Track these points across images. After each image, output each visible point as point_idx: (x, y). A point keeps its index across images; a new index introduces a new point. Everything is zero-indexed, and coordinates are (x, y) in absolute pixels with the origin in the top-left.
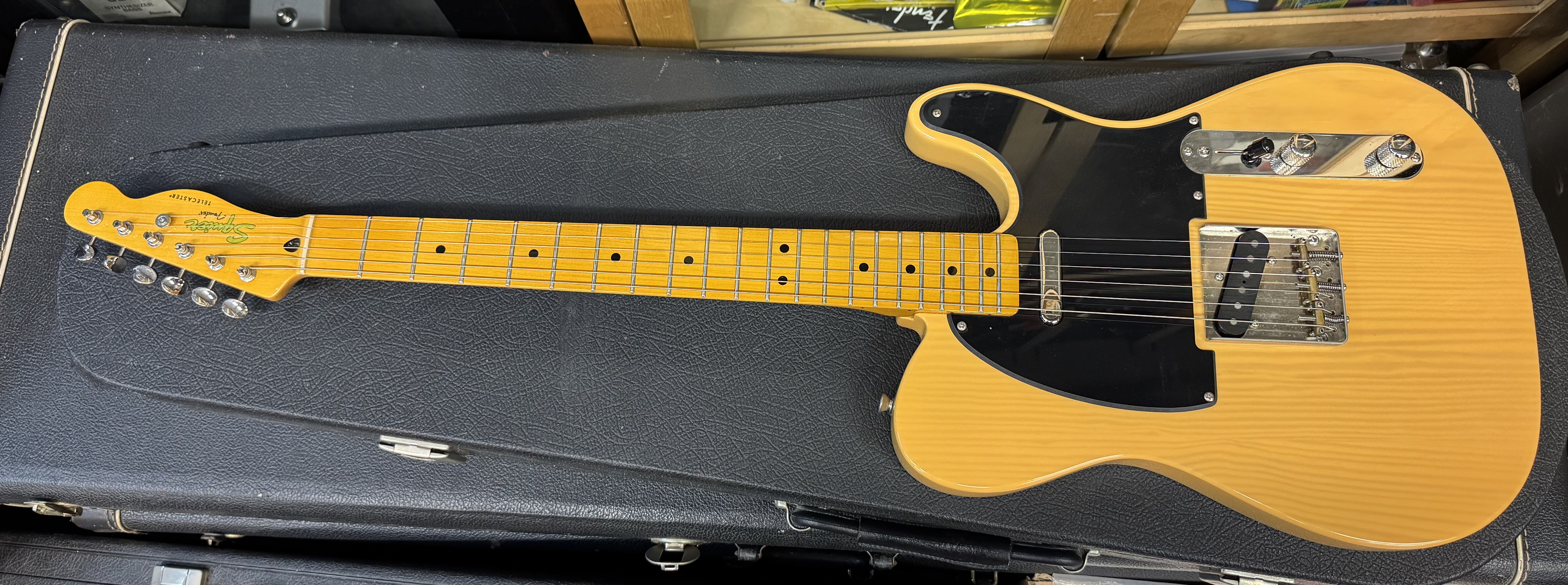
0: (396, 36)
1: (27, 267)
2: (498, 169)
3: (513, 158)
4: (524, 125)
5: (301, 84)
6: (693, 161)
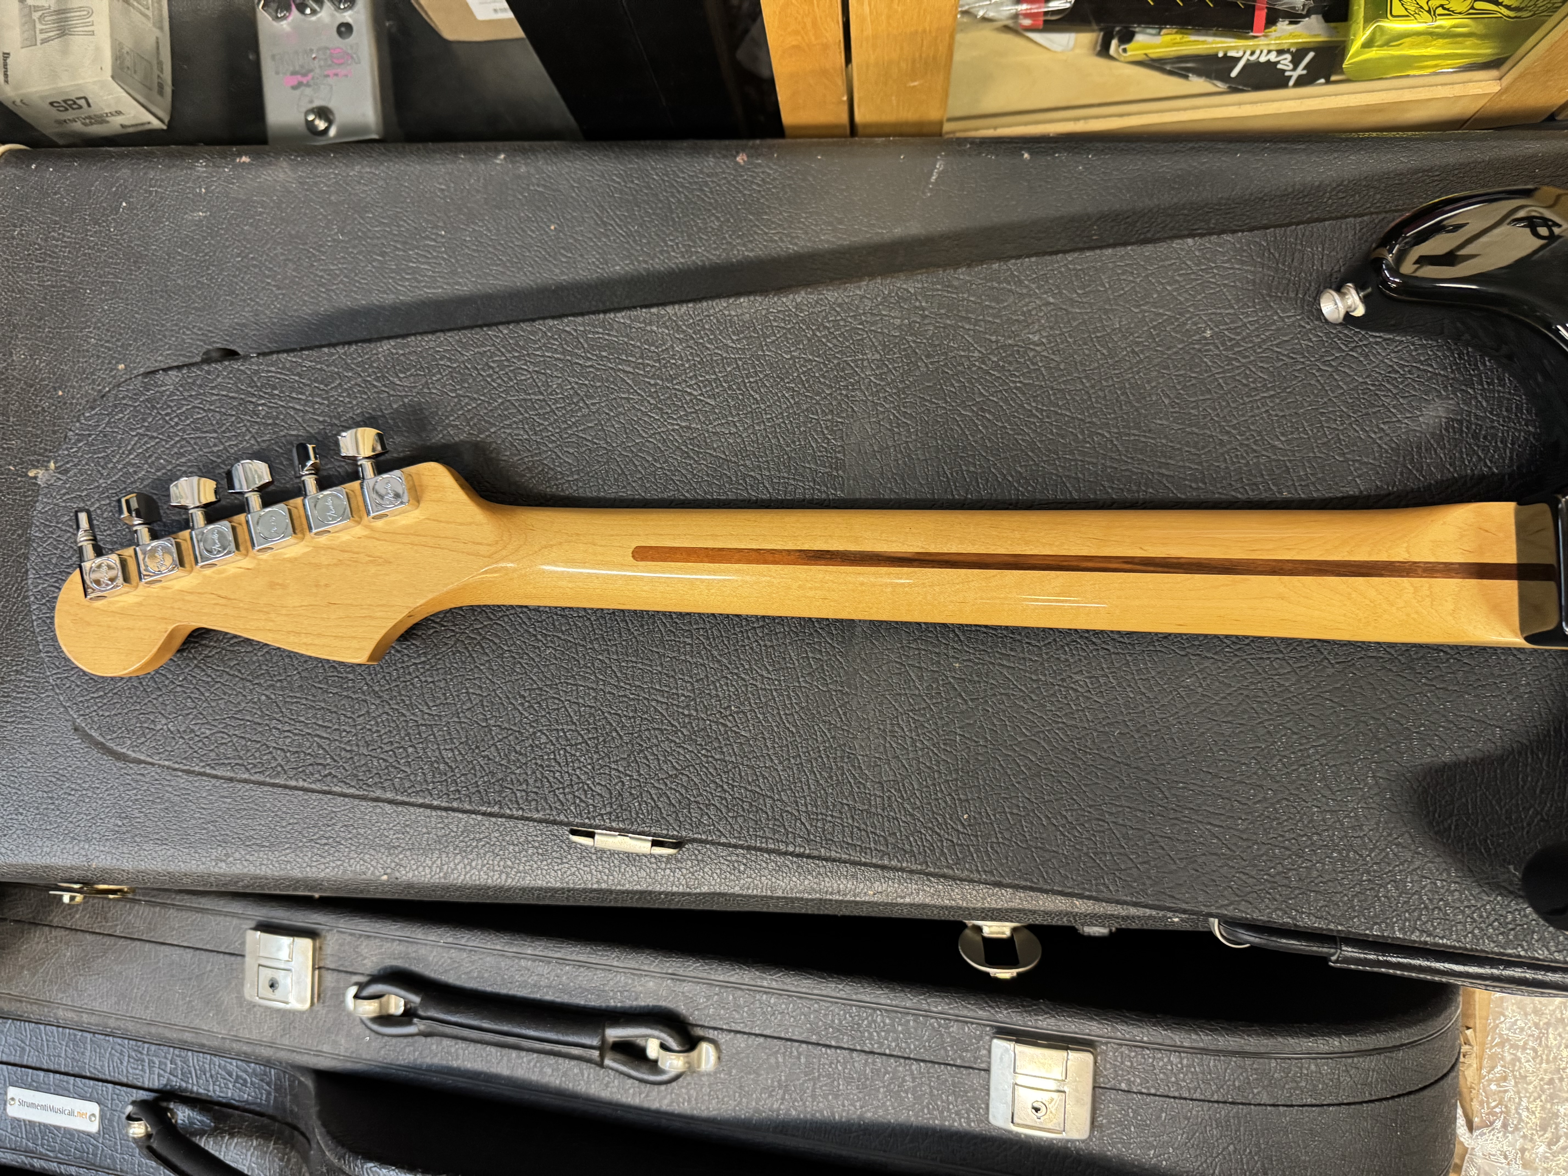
2: (717, 379)
3: (740, 359)
4: (752, 298)
5: (363, 232)
6: (1051, 348)
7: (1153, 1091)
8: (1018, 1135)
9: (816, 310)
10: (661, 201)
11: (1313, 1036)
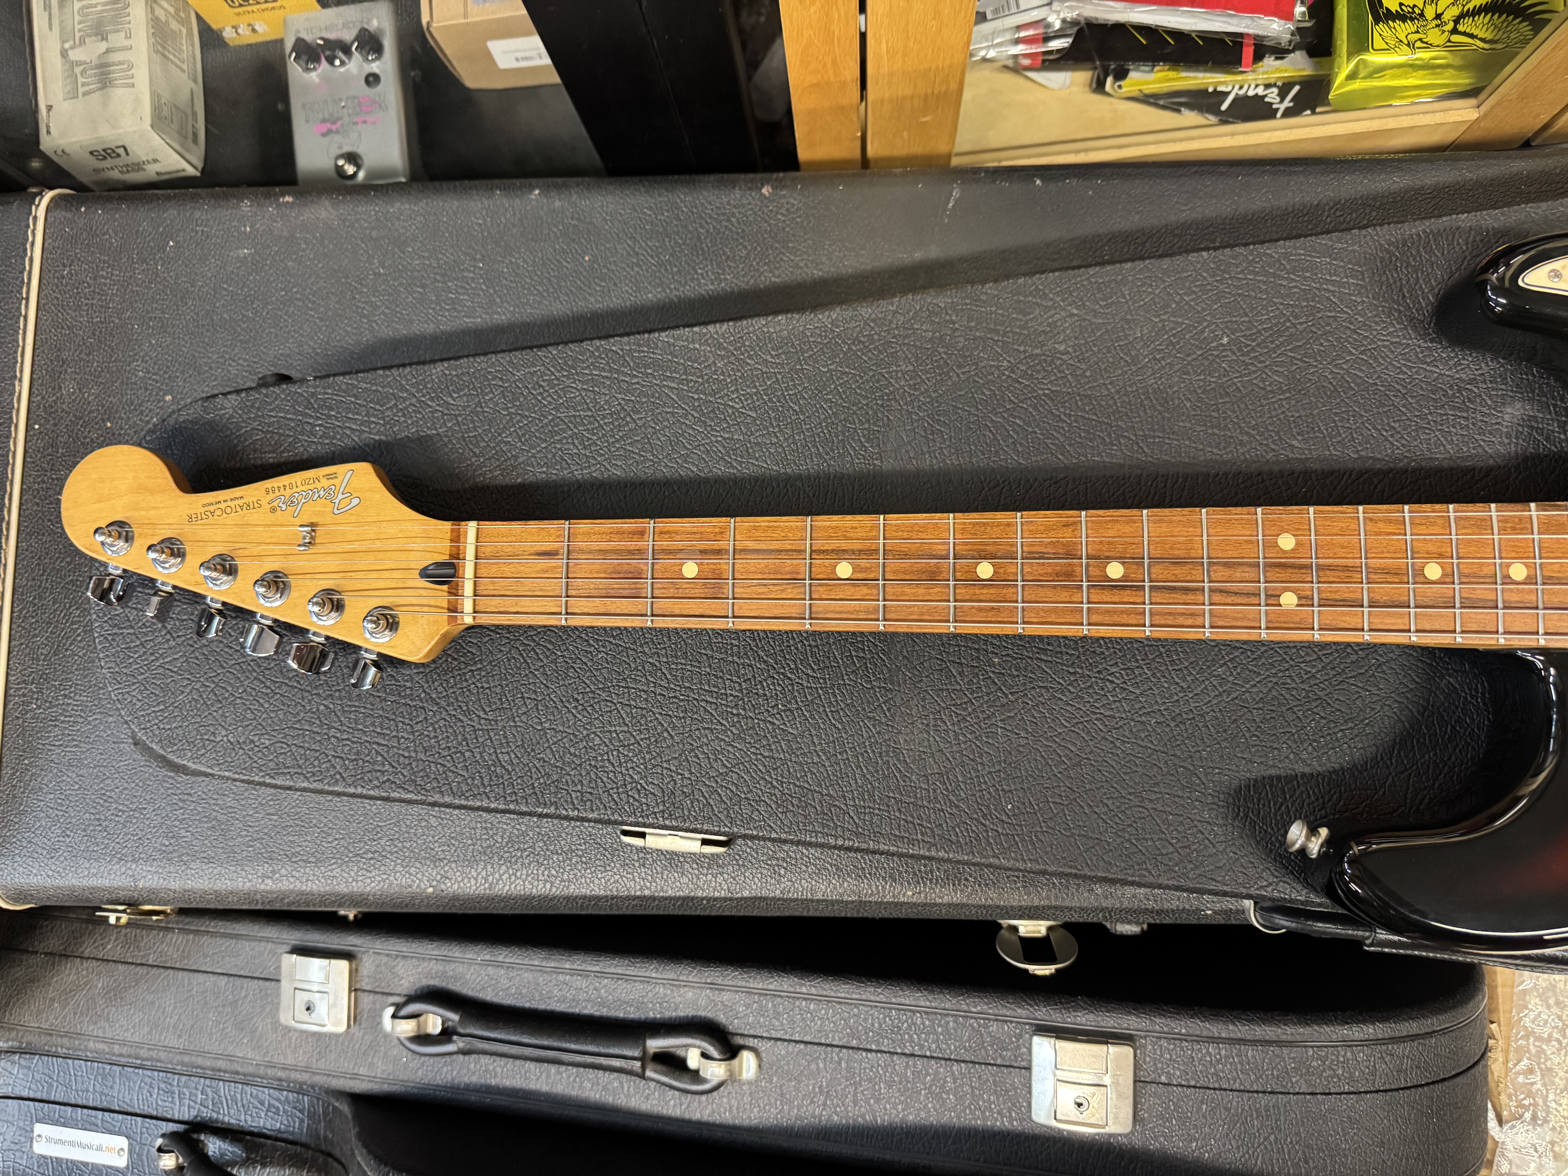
0: (534, 181)
1: (44, 571)
2: (758, 392)
3: (780, 373)
4: (789, 316)
5: (403, 266)
6: (1077, 357)
7: (1193, 1083)
8: (1060, 1131)
9: (851, 326)
10: (690, 232)
11: (1348, 1023)
